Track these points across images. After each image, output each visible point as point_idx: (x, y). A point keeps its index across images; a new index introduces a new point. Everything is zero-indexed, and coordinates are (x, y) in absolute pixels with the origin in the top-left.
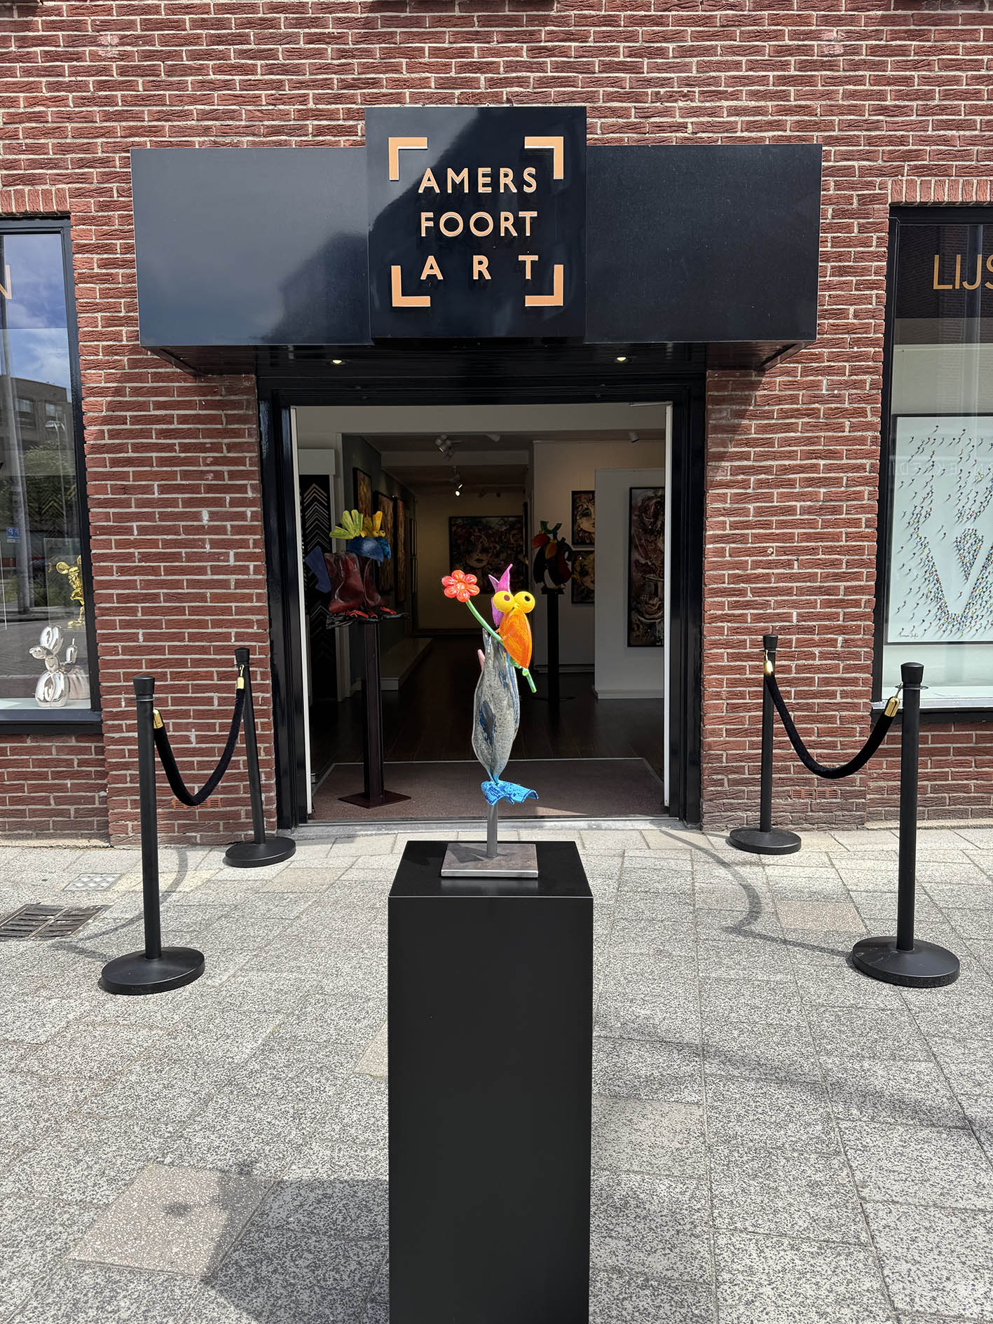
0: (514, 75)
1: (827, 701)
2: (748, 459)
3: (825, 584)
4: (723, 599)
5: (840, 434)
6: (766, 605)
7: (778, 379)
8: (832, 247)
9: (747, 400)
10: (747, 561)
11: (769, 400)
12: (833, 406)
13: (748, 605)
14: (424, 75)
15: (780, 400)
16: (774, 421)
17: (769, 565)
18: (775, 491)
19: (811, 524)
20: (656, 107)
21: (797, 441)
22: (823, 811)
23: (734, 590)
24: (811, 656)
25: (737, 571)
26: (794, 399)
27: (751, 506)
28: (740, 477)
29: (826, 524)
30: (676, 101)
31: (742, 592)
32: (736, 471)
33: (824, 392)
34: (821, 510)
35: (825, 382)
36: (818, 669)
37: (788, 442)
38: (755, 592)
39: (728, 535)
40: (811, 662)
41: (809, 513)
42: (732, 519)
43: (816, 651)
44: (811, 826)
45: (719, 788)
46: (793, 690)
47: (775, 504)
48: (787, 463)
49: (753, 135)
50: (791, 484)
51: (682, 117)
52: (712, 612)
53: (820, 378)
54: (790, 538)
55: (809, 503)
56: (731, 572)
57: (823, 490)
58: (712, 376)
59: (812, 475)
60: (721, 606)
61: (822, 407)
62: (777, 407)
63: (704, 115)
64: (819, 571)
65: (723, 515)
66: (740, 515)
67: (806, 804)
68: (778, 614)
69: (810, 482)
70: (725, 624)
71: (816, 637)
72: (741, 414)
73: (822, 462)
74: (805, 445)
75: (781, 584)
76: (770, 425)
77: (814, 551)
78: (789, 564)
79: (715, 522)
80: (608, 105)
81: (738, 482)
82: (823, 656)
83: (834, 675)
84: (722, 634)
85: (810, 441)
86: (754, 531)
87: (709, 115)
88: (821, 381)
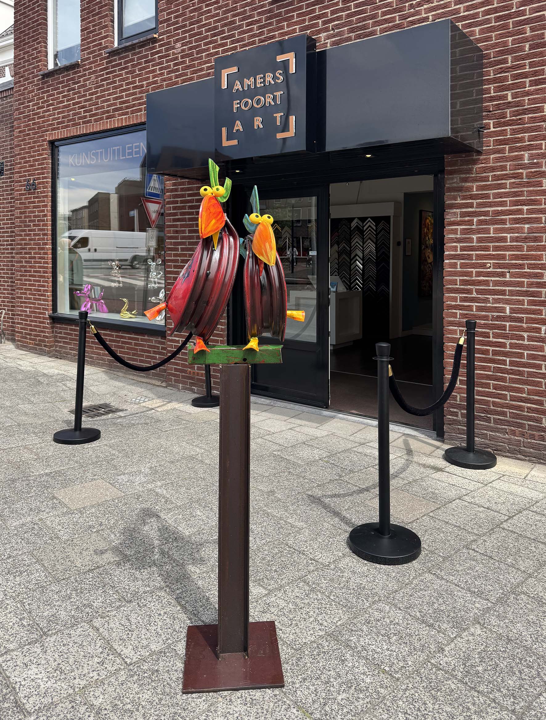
1: (534, 370)
2: (472, 207)
3: (531, 289)
4: (456, 295)
5: (539, 188)
6: (486, 301)
7: (492, 156)
8: (530, 68)
9: (470, 171)
10: (472, 272)
11: (485, 170)
12: (533, 170)
13: (473, 300)
15: (493, 169)
16: (489, 183)
17: (489, 274)
18: (492, 227)
19: (520, 248)
21: (507, 195)
22: (533, 448)
23: (464, 289)
24: (522, 338)
25: (465, 278)
26: (503, 168)
27: (474, 237)
28: (467, 219)
29: (530, 249)
31: (469, 292)
32: (463, 215)
33: (526, 162)
34: (525, 240)
35: (526, 155)
36: (527, 348)
37: (500, 195)
38: (478, 291)
39: (459, 255)
40: (521, 342)
41: (517, 241)
42: (461, 245)
43: (525, 335)
44: (524, 458)
45: (455, 418)
46: (508, 360)
47: (492, 235)
48: (499, 209)
50: (503, 222)
52: (448, 303)
53: (522, 153)
54: (503, 257)
55: (516, 235)
56: (461, 278)
57: (527, 226)
58: (448, 158)
59: (518, 216)
60: (455, 299)
61: (524, 172)
62: (492, 174)
64: (526, 280)
65: (455, 242)
66: (467, 242)
67: (520, 441)
68: (496, 307)
69: (517, 221)
70: (457, 311)
71: (525, 325)
72: (465, 180)
73: (525, 208)
74: (513, 197)
75: (497, 288)
76: (486, 185)
77: (521, 266)
78: (503, 275)
79: (451, 247)
81: (465, 221)
82: (530, 339)
83: (540, 353)
84: (456, 317)
85: (515, 194)
86: (477, 252)
88: (523, 155)
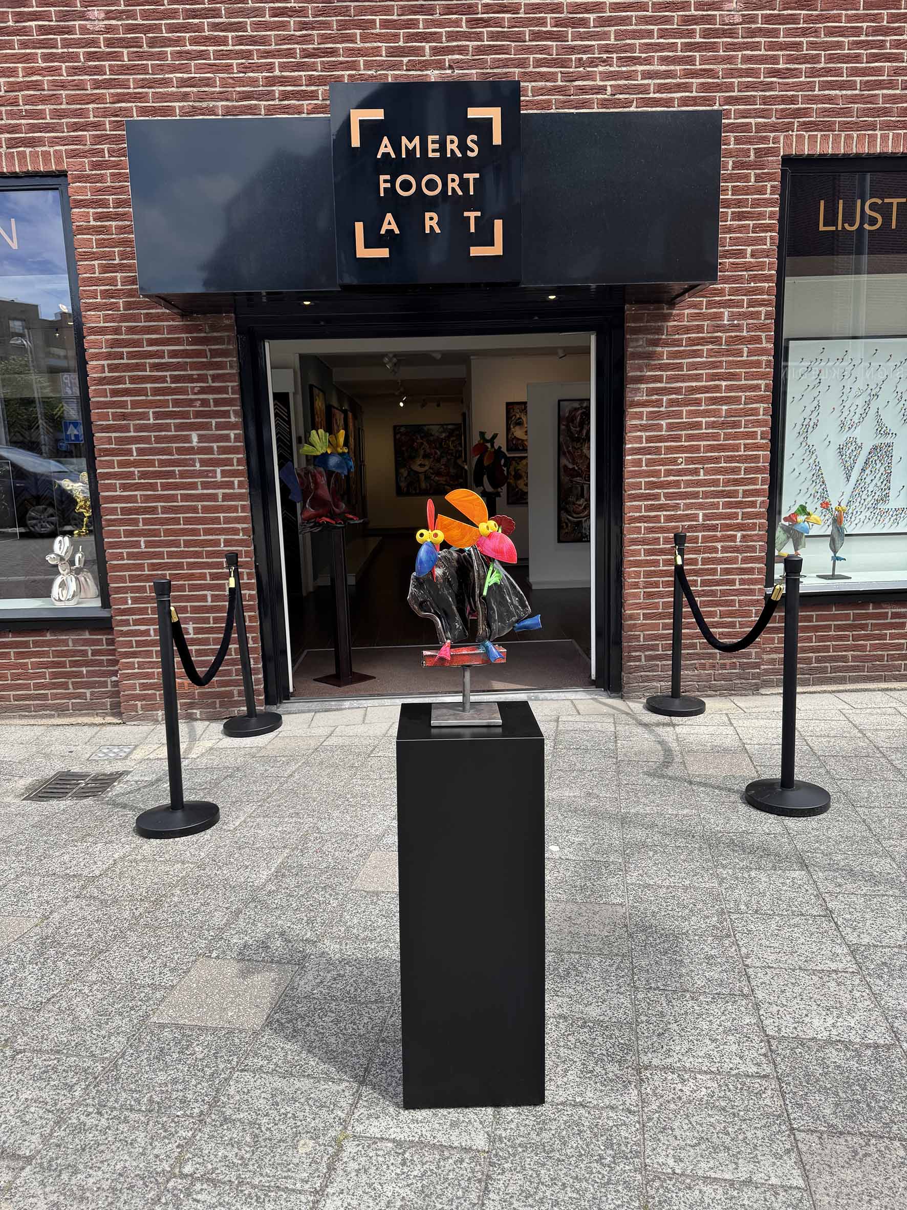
0: (455, 44)
1: (728, 587)
2: (661, 382)
3: (727, 489)
4: (641, 503)
5: (739, 359)
6: (676, 507)
7: (686, 312)
8: (732, 195)
9: (659, 331)
10: (660, 470)
11: (678, 330)
12: (733, 334)
13: (661, 508)
14: (375, 44)
15: (688, 330)
16: (682, 348)
17: (679, 473)
18: (684, 409)
19: (715, 437)
20: (579, 72)
21: (703, 366)
22: (724, 679)
23: (649, 495)
24: (715, 550)
25: (652, 479)
26: (700, 329)
27: (663, 423)
28: (655, 397)
29: (727, 437)
30: (596, 66)
31: (656, 497)
32: (651, 392)
33: (726, 322)
34: (723, 425)
35: (726, 313)
36: (720, 561)
37: (694, 366)
38: (667, 496)
39: (644, 448)
40: (714, 555)
41: (713, 428)
42: (648, 434)
43: (719, 545)
44: (714, 693)
45: (637, 663)
46: (699, 579)
47: (685, 420)
48: (694, 384)
49: (664, 95)
50: (698, 402)
51: (602, 80)
52: (631, 514)
53: (722, 310)
54: (697, 449)
55: (713, 419)
56: (647, 480)
57: (724, 407)
58: (630, 310)
59: (715, 395)
60: (638, 509)
61: (723, 335)
62: (685, 336)
63: (621, 79)
64: (721, 477)
65: (639, 431)
66: (654, 430)
67: (710, 675)
68: (687, 515)
69: (714, 401)
70: (642, 525)
71: (719, 534)
72: (656, 343)
73: (724, 383)
74: (710, 369)
75: (689, 490)
76: (680, 352)
77: (717, 460)
78: (696, 472)
79: (633, 437)
80: (537, 70)
81: (652, 401)
82: (725, 550)
83: (734, 566)
84: (640, 533)
85: (714, 365)
86: (666, 444)
87: (627, 79)
88: (722, 313)
